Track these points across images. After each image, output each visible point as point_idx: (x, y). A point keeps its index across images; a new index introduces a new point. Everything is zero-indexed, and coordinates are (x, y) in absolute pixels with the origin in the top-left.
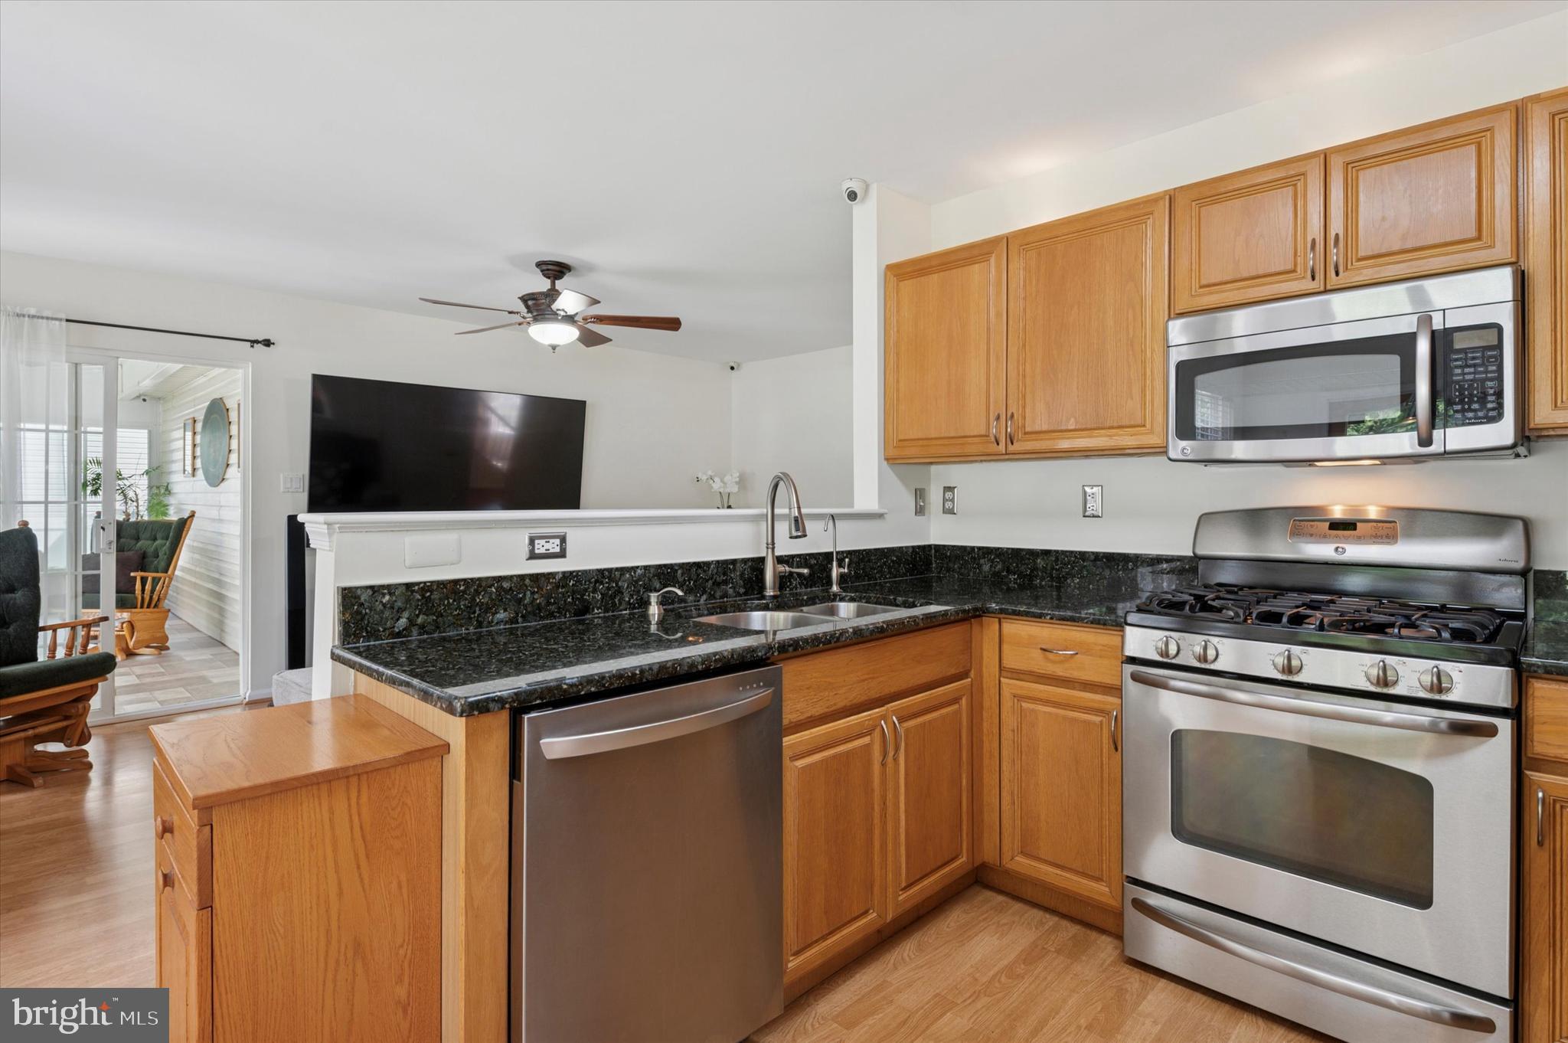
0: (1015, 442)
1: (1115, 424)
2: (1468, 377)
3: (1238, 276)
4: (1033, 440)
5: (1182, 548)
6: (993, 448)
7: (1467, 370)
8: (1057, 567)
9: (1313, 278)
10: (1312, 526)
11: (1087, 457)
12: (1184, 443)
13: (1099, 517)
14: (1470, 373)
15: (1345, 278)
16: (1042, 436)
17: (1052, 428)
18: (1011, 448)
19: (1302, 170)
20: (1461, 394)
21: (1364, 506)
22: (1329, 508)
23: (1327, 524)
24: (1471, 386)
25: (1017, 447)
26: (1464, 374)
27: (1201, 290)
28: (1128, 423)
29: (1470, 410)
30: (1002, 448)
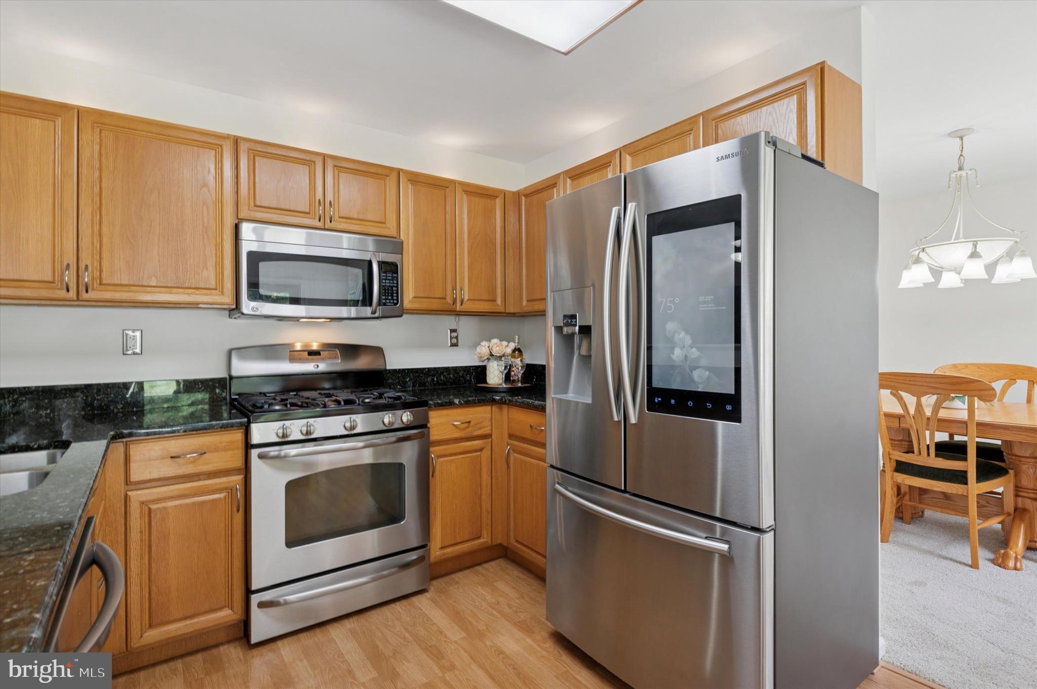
0: (89, 290)
1: (193, 286)
2: (387, 284)
3: (279, 207)
4: (112, 291)
5: (218, 372)
6: (63, 293)
7: (387, 281)
8: (99, 398)
9: (320, 221)
10: (299, 354)
11: (135, 307)
12: (253, 304)
13: (139, 354)
14: (388, 283)
15: (333, 225)
16: (119, 288)
17: (133, 283)
18: (84, 296)
19: (313, 160)
20: (385, 292)
21: (312, 342)
22: (311, 344)
23: (307, 353)
24: (388, 288)
25: (92, 295)
26: (386, 283)
27: (254, 208)
28: (203, 286)
29: (388, 299)
30: (72, 294)
